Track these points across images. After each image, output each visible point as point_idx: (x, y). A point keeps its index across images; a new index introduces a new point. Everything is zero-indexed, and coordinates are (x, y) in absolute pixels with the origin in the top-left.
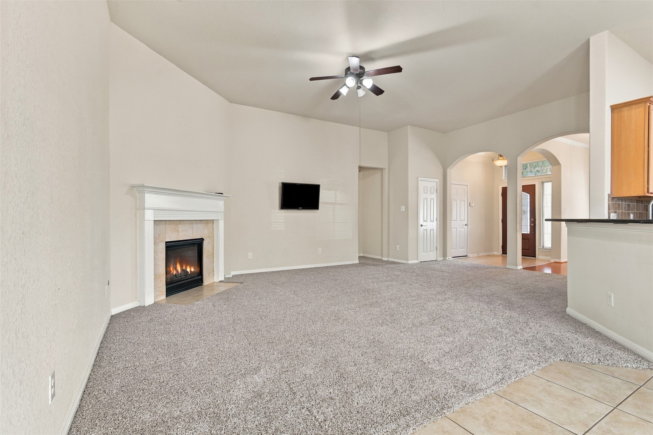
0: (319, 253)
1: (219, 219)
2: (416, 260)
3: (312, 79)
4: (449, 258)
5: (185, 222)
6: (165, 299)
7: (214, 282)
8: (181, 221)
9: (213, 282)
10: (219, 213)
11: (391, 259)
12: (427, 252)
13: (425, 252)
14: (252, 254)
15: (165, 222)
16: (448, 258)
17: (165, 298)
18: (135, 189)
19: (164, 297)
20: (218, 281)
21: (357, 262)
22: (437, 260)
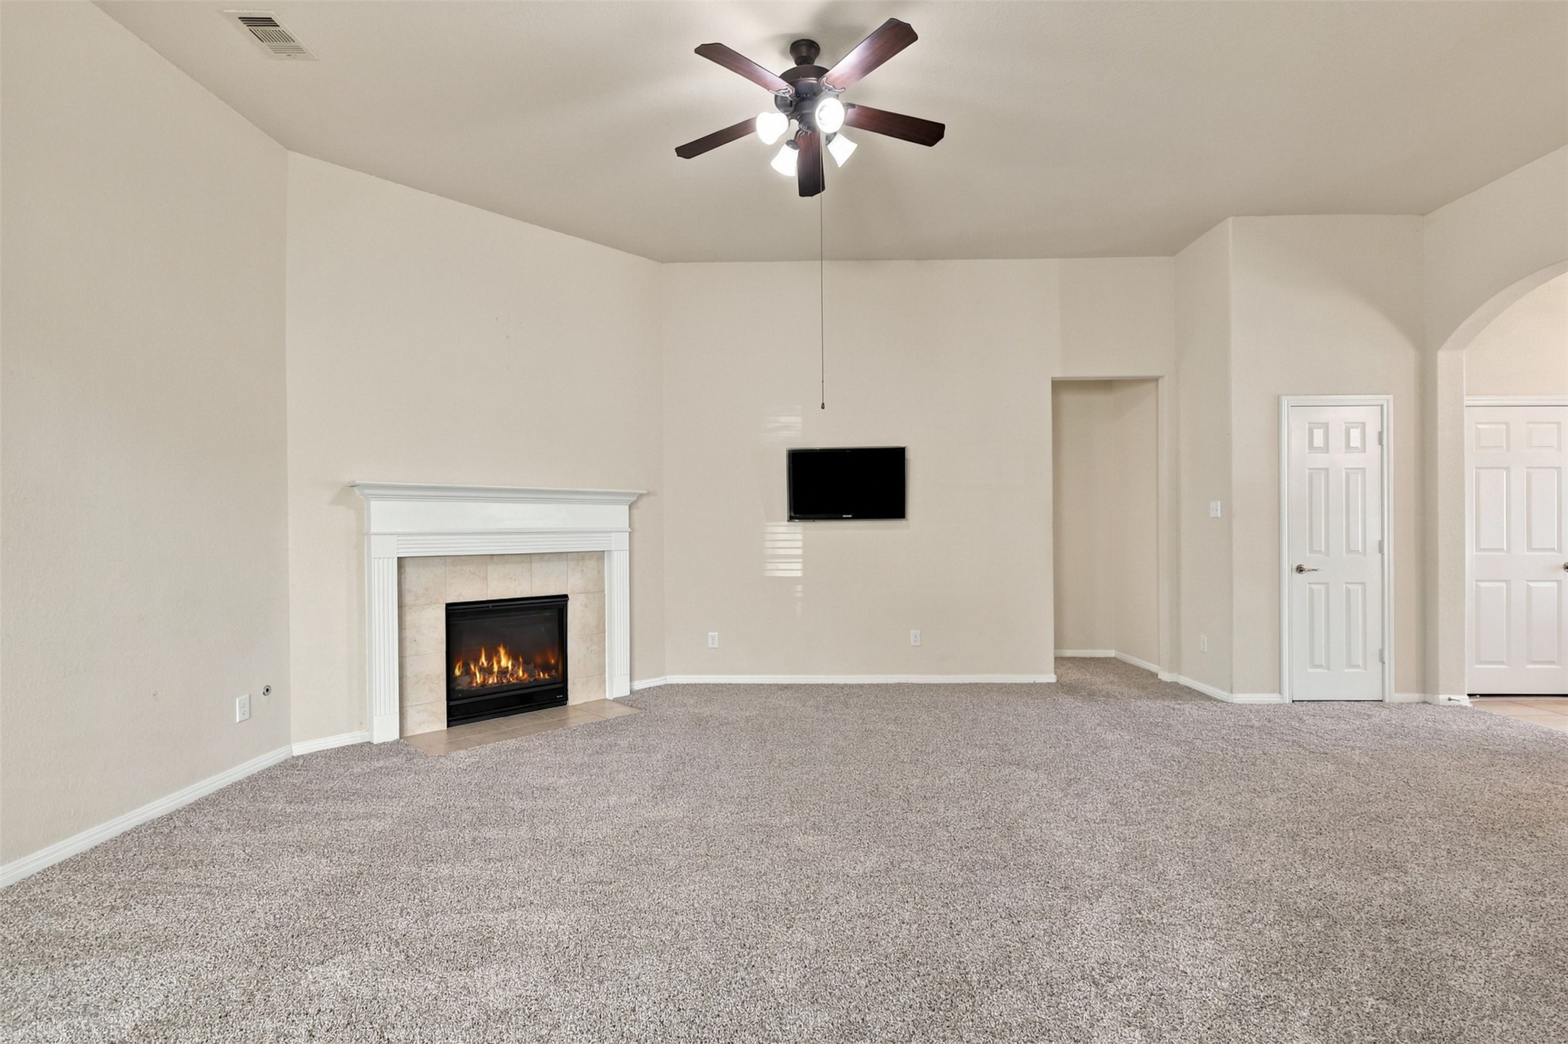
0: (913, 643)
1: (613, 549)
2: (1273, 691)
3: (687, 151)
4: (1454, 696)
5: (506, 557)
6: (446, 732)
7: (606, 699)
8: (495, 557)
9: (603, 698)
10: (613, 534)
11: (1184, 680)
12: (1329, 669)
13: (1320, 666)
14: (717, 636)
15: (445, 560)
16: (1443, 698)
17: (446, 728)
18: (357, 491)
19: (442, 724)
20: (611, 699)
21: (1052, 678)
22: (1387, 700)
